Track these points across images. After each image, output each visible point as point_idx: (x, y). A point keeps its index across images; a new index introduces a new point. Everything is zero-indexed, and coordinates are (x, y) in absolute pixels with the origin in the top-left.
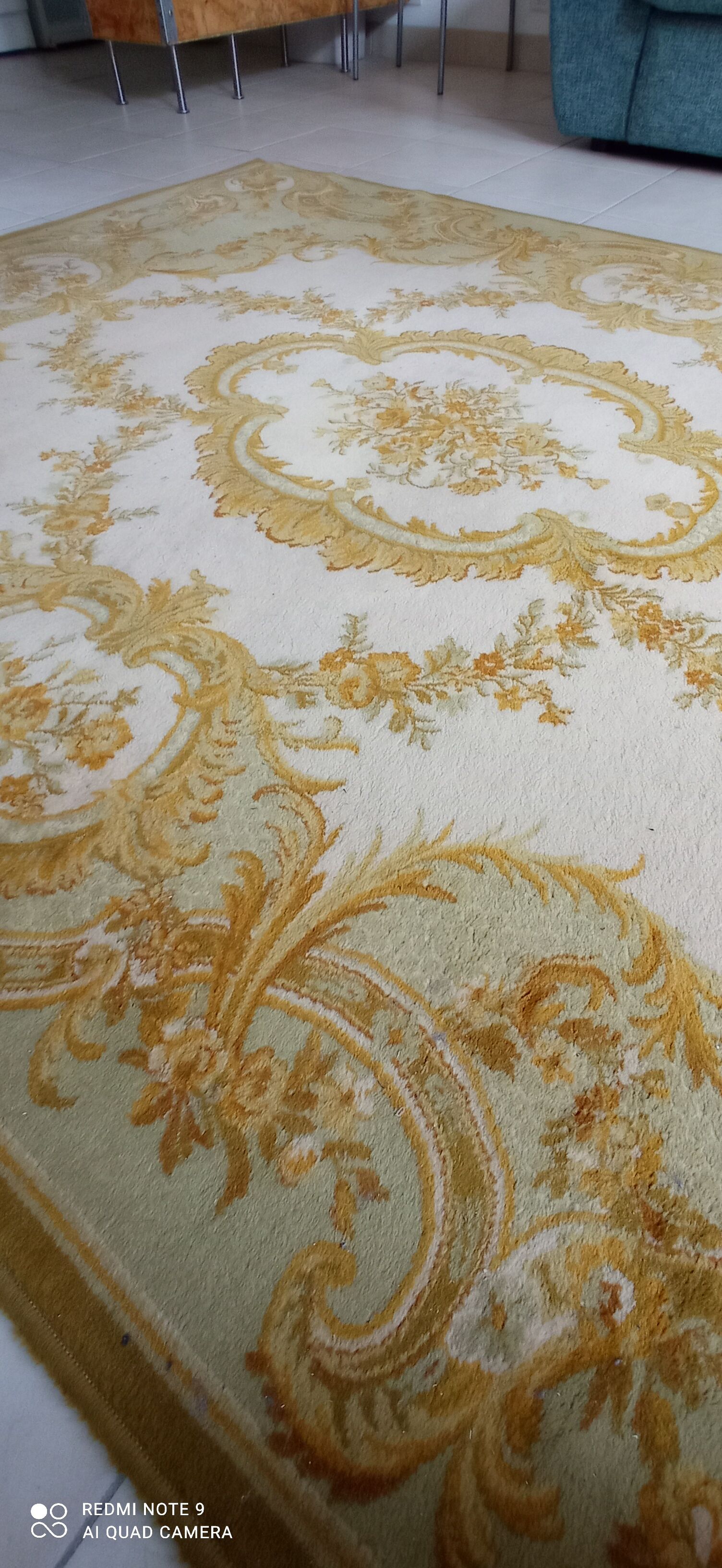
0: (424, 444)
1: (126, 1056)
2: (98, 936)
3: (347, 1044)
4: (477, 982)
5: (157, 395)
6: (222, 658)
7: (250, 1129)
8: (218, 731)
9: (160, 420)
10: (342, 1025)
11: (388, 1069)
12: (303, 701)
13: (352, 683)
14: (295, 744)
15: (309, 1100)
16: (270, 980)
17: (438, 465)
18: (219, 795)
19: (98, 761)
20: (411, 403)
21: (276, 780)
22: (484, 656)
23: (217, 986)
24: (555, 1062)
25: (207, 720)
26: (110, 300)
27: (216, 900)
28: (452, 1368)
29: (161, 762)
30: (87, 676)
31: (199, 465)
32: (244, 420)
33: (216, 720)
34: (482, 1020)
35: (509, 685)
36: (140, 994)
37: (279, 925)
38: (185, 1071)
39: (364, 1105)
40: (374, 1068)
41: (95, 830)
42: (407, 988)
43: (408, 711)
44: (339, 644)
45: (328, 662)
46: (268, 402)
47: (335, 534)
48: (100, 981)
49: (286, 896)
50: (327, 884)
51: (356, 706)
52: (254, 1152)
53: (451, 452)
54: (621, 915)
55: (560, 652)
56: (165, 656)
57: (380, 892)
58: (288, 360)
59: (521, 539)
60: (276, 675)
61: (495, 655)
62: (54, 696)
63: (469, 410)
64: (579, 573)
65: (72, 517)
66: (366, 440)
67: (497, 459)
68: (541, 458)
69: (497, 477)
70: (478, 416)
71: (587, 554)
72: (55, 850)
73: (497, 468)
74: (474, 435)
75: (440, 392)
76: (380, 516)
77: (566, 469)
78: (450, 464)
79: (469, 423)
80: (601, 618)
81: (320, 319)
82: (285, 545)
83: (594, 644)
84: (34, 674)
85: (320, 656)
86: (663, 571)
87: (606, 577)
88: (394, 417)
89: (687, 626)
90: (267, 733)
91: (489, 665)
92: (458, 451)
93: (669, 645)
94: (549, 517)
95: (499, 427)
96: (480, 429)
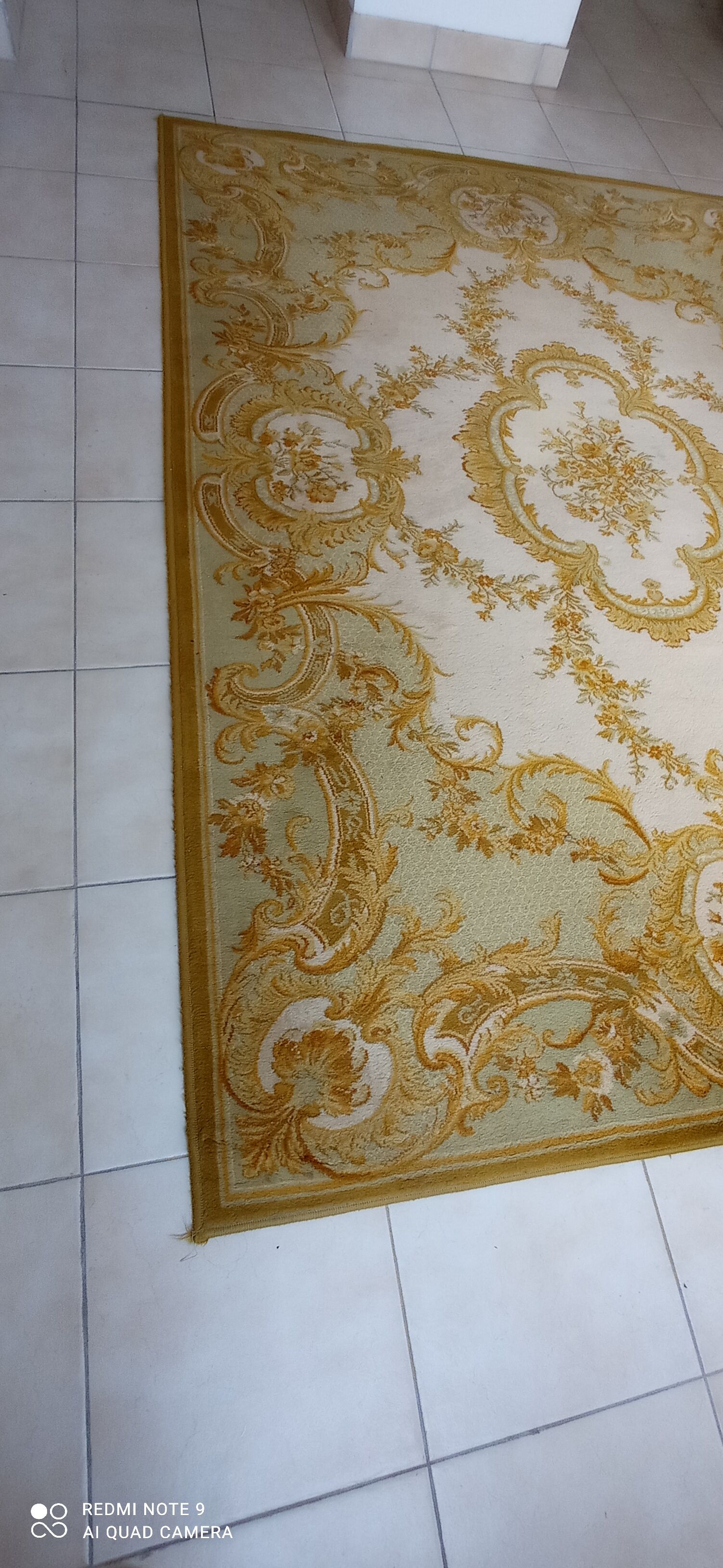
0: (586, 475)
1: (245, 586)
2: (266, 551)
3: (306, 634)
4: (359, 654)
5: (496, 351)
6: (392, 500)
7: (261, 629)
8: (363, 523)
9: (483, 368)
10: (310, 630)
11: (311, 650)
12: (403, 538)
13: (427, 546)
14: (383, 547)
15: (283, 637)
16: (302, 603)
17: (578, 490)
18: (342, 543)
19: (314, 500)
20: (610, 450)
21: (364, 554)
22: (487, 577)
23: (287, 591)
24: (357, 688)
25: (363, 517)
26: (538, 265)
27: (309, 570)
28: (259, 711)
29: (333, 518)
30: (338, 467)
31: (474, 406)
32: (520, 398)
33: (367, 518)
34: (349, 663)
35: (483, 593)
36: (263, 575)
37: (320, 592)
38: (257, 603)
39: (295, 651)
40: (307, 646)
41: (293, 520)
42: (338, 638)
43: (435, 571)
44: (439, 529)
45: (428, 532)
46: (542, 396)
47: (491, 485)
48: (256, 562)
49: (330, 587)
50: (346, 594)
51: (420, 554)
52: (257, 634)
53: (593, 488)
54: (424, 679)
55: (518, 599)
56: (373, 481)
57: (359, 610)
58: (583, 379)
59: (565, 549)
60: (405, 521)
61: (492, 580)
62: (321, 465)
63: (632, 475)
64: (569, 580)
65: (395, 391)
66: (562, 452)
67: (608, 509)
68: (630, 524)
69: (595, 517)
70: (632, 481)
71: (584, 577)
72: (276, 516)
73: (601, 512)
74: (615, 489)
75: (631, 454)
76: (520, 492)
77: (633, 538)
78: (583, 494)
79: (622, 481)
80: (551, 602)
81: (633, 364)
82: (466, 473)
83: (535, 608)
84: (321, 451)
85: (428, 528)
86: (607, 609)
87: (578, 591)
88: (591, 451)
89: (582, 633)
90: (379, 537)
91: (485, 581)
92: (596, 491)
93: (563, 632)
94: (591, 551)
95: (634, 495)
96: (622, 489)
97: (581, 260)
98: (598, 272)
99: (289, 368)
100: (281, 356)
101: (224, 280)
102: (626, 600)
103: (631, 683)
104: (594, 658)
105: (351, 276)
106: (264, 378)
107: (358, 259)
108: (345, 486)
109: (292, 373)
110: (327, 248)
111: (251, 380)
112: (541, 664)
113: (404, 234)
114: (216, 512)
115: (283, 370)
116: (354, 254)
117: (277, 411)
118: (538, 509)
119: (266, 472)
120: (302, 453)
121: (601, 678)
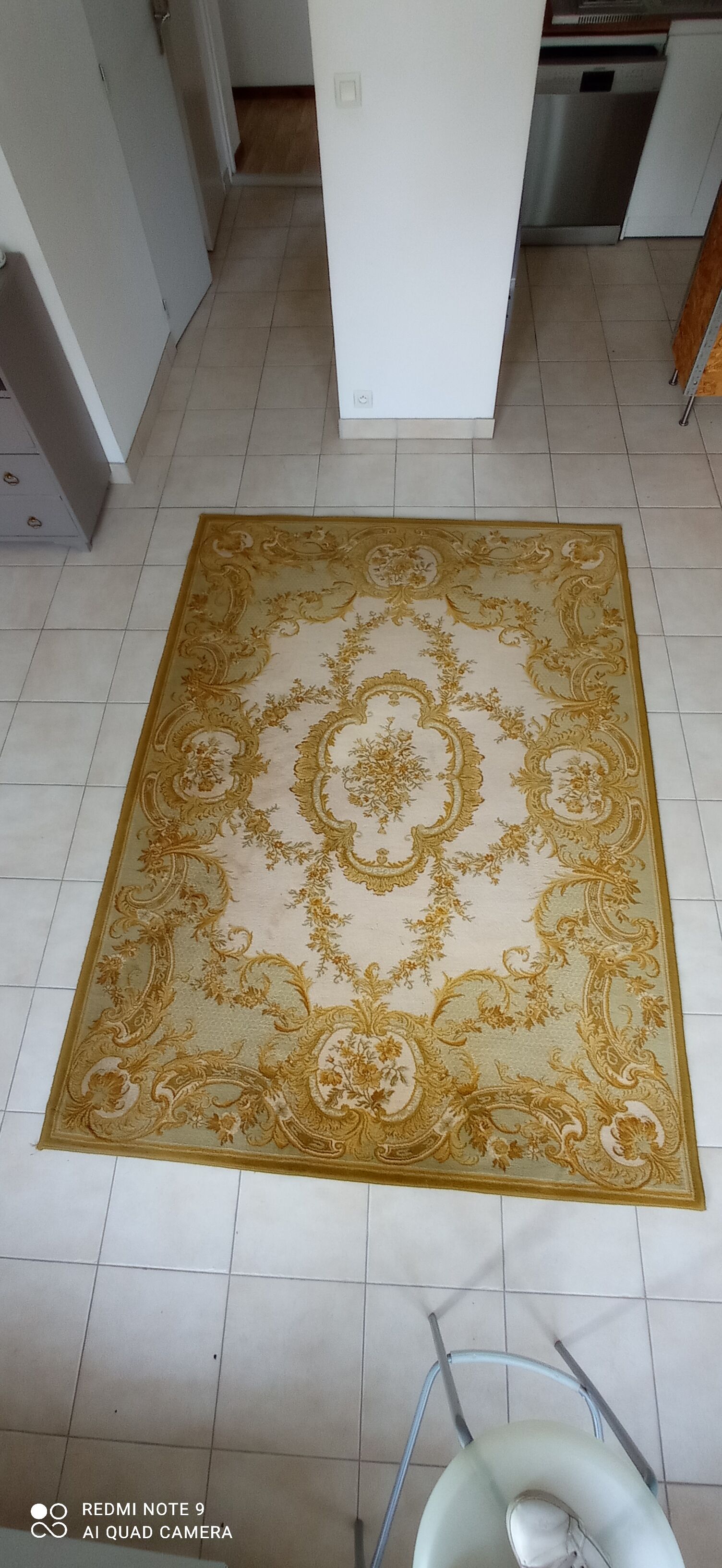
0: (371, 773)
1: (150, 841)
2: (167, 821)
3: (171, 872)
4: (194, 885)
5: (350, 680)
6: (244, 790)
7: (150, 866)
8: (222, 805)
9: (335, 694)
10: (174, 869)
11: (171, 880)
12: (242, 815)
13: (253, 821)
14: (229, 821)
15: (159, 872)
16: (175, 853)
17: (361, 785)
18: (207, 817)
19: (201, 790)
20: (396, 755)
21: (217, 825)
22: (281, 842)
23: (169, 846)
24: (186, 904)
25: (224, 801)
26: (410, 606)
27: (184, 834)
28: (136, 912)
29: (207, 801)
30: (221, 768)
31: (318, 723)
32: (350, 716)
33: (226, 802)
34: (187, 890)
35: (275, 853)
36: (161, 835)
37: (186, 847)
38: (153, 851)
39: (163, 880)
40: (169, 878)
41: (186, 802)
42: (186, 875)
43: (252, 837)
44: (265, 810)
45: (258, 812)
46: (366, 714)
47: (307, 781)
48: (159, 828)
49: (192, 844)
50: (199, 849)
51: (247, 826)
52: (148, 869)
53: (372, 783)
54: (222, 903)
55: (294, 858)
56: (237, 777)
57: (203, 859)
58: (403, 699)
59: (336, 825)
60: (246, 804)
61: (283, 844)
62: (212, 766)
63: (404, 773)
64: (329, 847)
65: (273, 714)
66: (361, 756)
67: (377, 798)
68: (386, 809)
69: (365, 803)
70: (401, 778)
71: (340, 845)
72: (178, 799)
73: (370, 800)
74: (387, 784)
75: (411, 757)
76: (323, 785)
77: (385, 819)
78: (364, 787)
79: (395, 778)
80: (313, 861)
81: (445, 684)
82: (294, 772)
83: (301, 864)
84: (216, 757)
85: (258, 809)
86: (346, 867)
87: (332, 855)
88: (383, 755)
89: (323, 882)
90: (229, 814)
91: (278, 845)
92: (374, 785)
93: (312, 881)
94: (353, 827)
95: (398, 788)
96: (393, 783)
97: (444, 598)
98: (452, 607)
99: (216, 699)
100: (215, 691)
101: (200, 638)
102: (360, 862)
103: (340, 916)
104: (324, 899)
105: (276, 628)
106: (202, 707)
107: (285, 615)
108: (220, 781)
109: (216, 704)
110: (270, 607)
111: (192, 709)
112: (291, 900)
113: (324, 590)
114: (149, 796)
115: (213, 701)
116: (284, 610)
117: (200, 730)
118: (330, 798)
119: (181, 771)
120: (205, 758)
121: (323, 911)
